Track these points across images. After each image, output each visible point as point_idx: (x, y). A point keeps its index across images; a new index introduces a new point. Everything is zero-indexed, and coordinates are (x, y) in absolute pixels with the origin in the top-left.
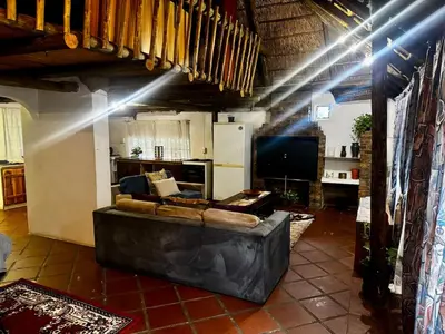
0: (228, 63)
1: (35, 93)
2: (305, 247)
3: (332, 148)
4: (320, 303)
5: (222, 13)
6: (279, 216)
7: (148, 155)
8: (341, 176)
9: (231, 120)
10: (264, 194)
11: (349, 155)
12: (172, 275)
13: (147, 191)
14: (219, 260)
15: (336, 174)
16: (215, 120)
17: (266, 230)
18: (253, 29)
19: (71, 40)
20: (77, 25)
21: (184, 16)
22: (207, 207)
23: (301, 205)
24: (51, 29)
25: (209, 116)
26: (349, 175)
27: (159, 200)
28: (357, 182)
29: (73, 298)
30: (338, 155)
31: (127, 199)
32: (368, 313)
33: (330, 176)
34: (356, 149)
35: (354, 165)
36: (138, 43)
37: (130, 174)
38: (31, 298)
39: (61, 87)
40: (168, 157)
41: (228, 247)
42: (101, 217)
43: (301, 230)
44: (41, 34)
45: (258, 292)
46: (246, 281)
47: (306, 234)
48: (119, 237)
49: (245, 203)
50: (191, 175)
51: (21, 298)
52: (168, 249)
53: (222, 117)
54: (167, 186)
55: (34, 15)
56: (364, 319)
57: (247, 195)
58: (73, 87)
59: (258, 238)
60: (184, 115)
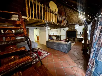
0: (63, 22)
1: (40, 28)
2: (74, 46)
3: (79, 33)
4: (76, 54)
5: (62, 15)
6: (70, 42)
7: (52, 35)
8: (80, 37)
9: (63, 29)
10: (68, 39)
11: (81, 33)
12: (55, 49)
13: (52, 39)
14: (61, 47)
15: (79, 36)
16: (61, 29)
17: (68, 44)
18: (66, 17)
19: (43, 21)
20: (44, 19)
21: (57, 16)
22: (60, 41)
23: (74, 41)
24: (41, 20)
26: (81, 37)
28: (83, 38)
29: (44, 51)
30: (80, 34)
31: (50, 40)
33: (78, 37)
34: (82, 33)
35: (82, 35)
36: (51, 21)
37: (50, 37)
38: (40, 50)
39: (42, 27)
40: (55, 35)
41: (62, 46)
42: (47, 42)
43: (73, 44)
44: (40, 21)
45: (66, 52)
46: (65, 50)
48: (49, 44)
49: (65, 40)
50: (58, 37)
51: (39, 50)
52: (55, 46)
53: (62, 29)
54: (54, 38)
55: (39, 19)
56: (83, 57)
57: (65, 39)
58: (44, 27)
59: (67, 45)
60: (57, 29)
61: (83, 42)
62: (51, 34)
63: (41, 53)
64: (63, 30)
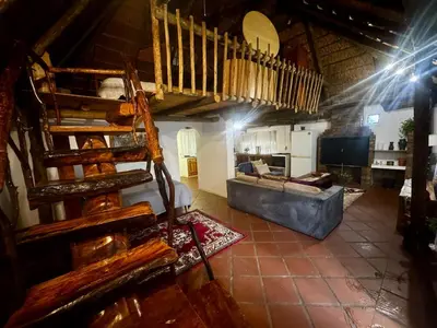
0: (301, 95)
1: (200, 124)
2: (356, 210)
3: (381, 144)
4: (367, 247)
5: (296, 66)
6: (335, 189)
7: (253, 152)
8: (388, 164)
9: (303, 129)
10: (324, 175)
11: (396, 148)
12: (266, 216)
13: (252, 171)
14: (294, 212)
15: (385, 162)
16: (292, 129)
17: (325, 195)
18: (318, 72)
19: (217, 98)
20: (220, 90)
21: (274, 74)
22: (287, 181)
23: (357, 181)
24: (209, 94)
25: (288, 127)
26: (396, 163)
27: (259, 176)
28: (404, 168)
29: (217, 221)
30: (386, 148)
31: (242, 175)
32: (406, 260)
33: (379, 163)
34: (402, 144)
35: (402, 156)
36: (248, 94)
37: (244, 162)
38: (201, 218)
39: (212, 120)
40: (263, 152)
41: (299, 204)
42: (231, 185)
43: (353, 199)
44: (205, 97)
45: (319, 233)
46: (311, 226)
47: (357, 202)
48: (238, 193)
49: (312, 180)
50: (277, 162)
51: (197, 218)
52: (264, 202)
53: (297, 127)
54: (263, 169)
55: (202, 89)
56: (402, 263)
57: (314, 176)
58: (217, 119)
59: (320, 201)
60: (273, 128)
61: (407, 190)
62: (246, 150)
63: (207, 229)
64: (303, 133)
